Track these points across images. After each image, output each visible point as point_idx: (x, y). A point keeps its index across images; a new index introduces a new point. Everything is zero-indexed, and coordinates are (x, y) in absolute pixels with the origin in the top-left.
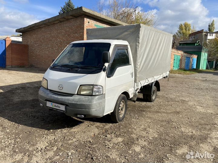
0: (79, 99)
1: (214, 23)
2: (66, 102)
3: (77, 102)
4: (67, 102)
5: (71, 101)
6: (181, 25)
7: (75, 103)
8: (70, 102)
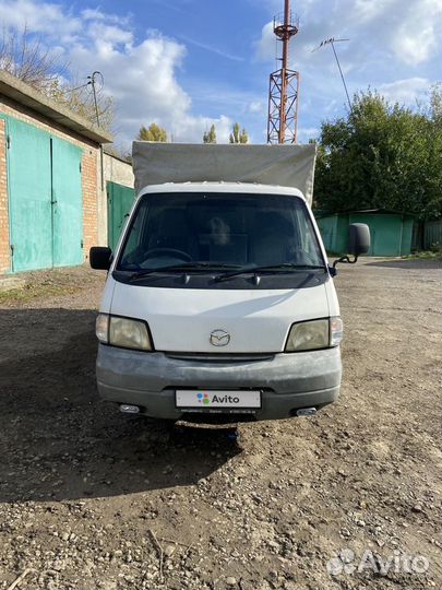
0: (302, 364)
1: (216, 131)
2: (265, 381)
3: (300, 373)
4: (268, 379)
5: (279, 374)
6: (144, 130)
7: (296, 376)
8: (276, 378)
